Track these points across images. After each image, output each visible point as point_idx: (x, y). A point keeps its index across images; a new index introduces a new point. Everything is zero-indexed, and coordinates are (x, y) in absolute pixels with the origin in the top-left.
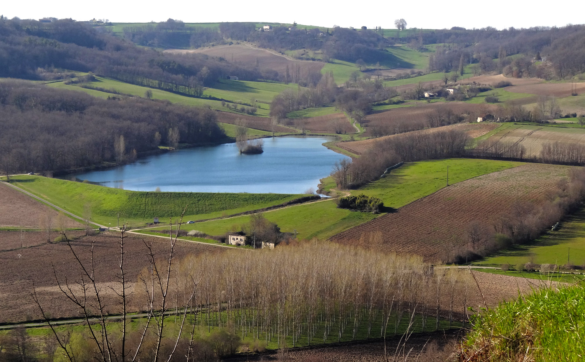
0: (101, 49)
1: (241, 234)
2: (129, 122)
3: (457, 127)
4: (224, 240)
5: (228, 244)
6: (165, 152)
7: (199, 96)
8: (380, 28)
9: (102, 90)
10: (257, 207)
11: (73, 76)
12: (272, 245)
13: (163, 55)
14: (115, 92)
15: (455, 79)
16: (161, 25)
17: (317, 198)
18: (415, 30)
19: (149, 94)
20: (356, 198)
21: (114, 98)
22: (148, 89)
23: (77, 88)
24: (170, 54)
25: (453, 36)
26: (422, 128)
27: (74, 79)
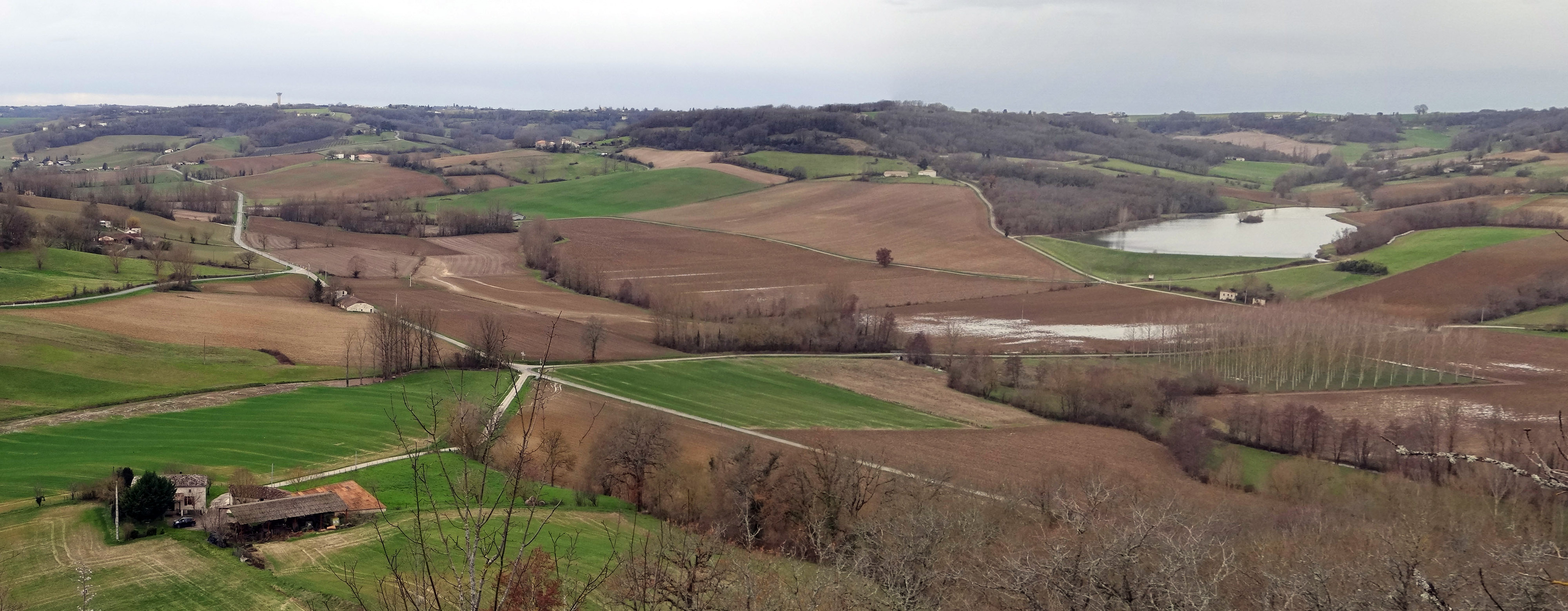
0: (1115, 137)
1: (1233, 290)
2: (1133, 196)
3: (1479, 199)
4: (1216, 295)
5: (1218, 299)
6: (1166, 220)
7: (1203, 173)
8: (1397, 113)
9: (1111, 169)
10: (1250, 268)
11: (1087, 157)
12: (1263, 302)
13: (1172, 141)
14: (1124, 171)
15: (1480, 155)
16: (1174, 116)
17: (1315, 261)
18: (1436, 114)
19: (1155, 173)
20: (1357, 262)
21: (1123, 176)
22: (1155, 169)
23: (1089, 167)
24: (1178, 140)
25: (1481, 118)
26: (1438, 200)
27: (1088, 160)
